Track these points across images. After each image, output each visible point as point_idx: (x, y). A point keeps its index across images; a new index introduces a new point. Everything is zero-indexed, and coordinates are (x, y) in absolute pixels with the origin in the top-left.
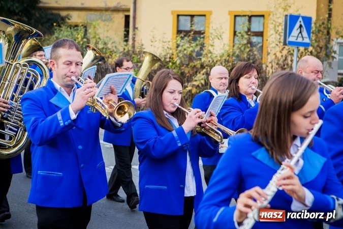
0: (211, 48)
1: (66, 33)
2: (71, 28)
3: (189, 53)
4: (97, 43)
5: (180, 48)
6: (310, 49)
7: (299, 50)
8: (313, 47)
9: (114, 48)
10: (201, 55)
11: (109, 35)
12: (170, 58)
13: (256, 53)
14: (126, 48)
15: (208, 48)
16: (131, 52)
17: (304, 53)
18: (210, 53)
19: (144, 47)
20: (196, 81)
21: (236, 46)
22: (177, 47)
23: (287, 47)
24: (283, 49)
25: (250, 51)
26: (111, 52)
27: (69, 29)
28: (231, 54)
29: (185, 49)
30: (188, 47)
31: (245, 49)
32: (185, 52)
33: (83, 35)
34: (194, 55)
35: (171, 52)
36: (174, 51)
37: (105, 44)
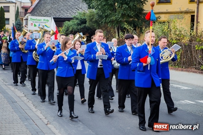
1: (158, 26)
2: (161, 24)
4: (175, 31)
9: (185, 34)
11: (182, 27)
14: (192, 33)
16: (195, 36)
26: (183, 36)
27: (160, 24)
33: (167, 27)
37: (180, 31)
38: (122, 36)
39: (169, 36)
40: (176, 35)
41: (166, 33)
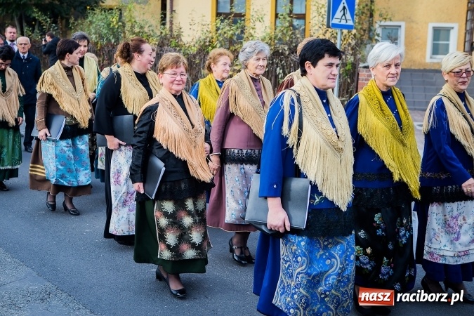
0: (252, 31)
1: (100, 17)
2: (105, 12)
3: (229, 36)
4: (133, 27)
5: (219, 32)
6: (354, 31)
7: (342, 33)
8: (357, 29)
9: (151, 32)
10: (242, 38)
11: (145, 18)
12: (210, 42)
13: (298, 36)
14: (163, 32)
15: (249, 31)
16: (168, 36)
17: (347, 36)
18: (252, 36)
19: (182, 30)
20: (237, 65)
21: (278, 29)
22: (217, 30)
23: (330, 30)
24: (326, 33)
25: (292, 33)
26: (148, 36)
27: (103, 12)
28: (273, 37)
29: (225, 33)
30: (228, 30)
31: (287, 32)
32: (225, 35)
33: (118, 18)
34: (235, 38)
35: (210, 35)
36: (214, 34)
37: (141, 27)
38: (29, 35)
39: (122, 35)
40: (134, 33)
41: (115, 30)
